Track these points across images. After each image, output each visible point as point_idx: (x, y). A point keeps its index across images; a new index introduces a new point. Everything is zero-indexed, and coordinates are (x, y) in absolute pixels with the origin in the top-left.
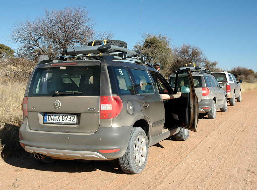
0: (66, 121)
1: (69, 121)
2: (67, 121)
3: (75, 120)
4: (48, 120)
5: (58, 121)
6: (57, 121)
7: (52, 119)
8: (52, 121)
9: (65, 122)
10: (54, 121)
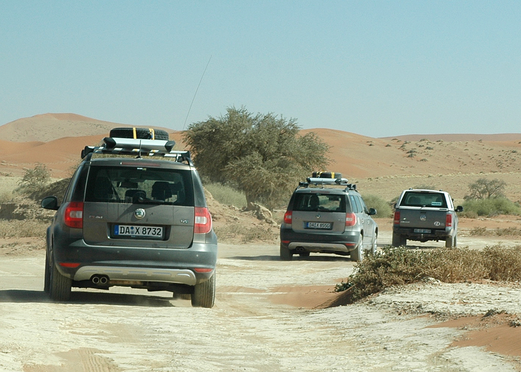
0: (148, 234)
1: (153, 234)
2: (150, 234)
3: (161, 233)
4: (121, 233)
5: (137, 234)
6: (134, 234)
7: (126, 232)
8: (127, 234)
9: (146, 235)
10: (130, 234)
